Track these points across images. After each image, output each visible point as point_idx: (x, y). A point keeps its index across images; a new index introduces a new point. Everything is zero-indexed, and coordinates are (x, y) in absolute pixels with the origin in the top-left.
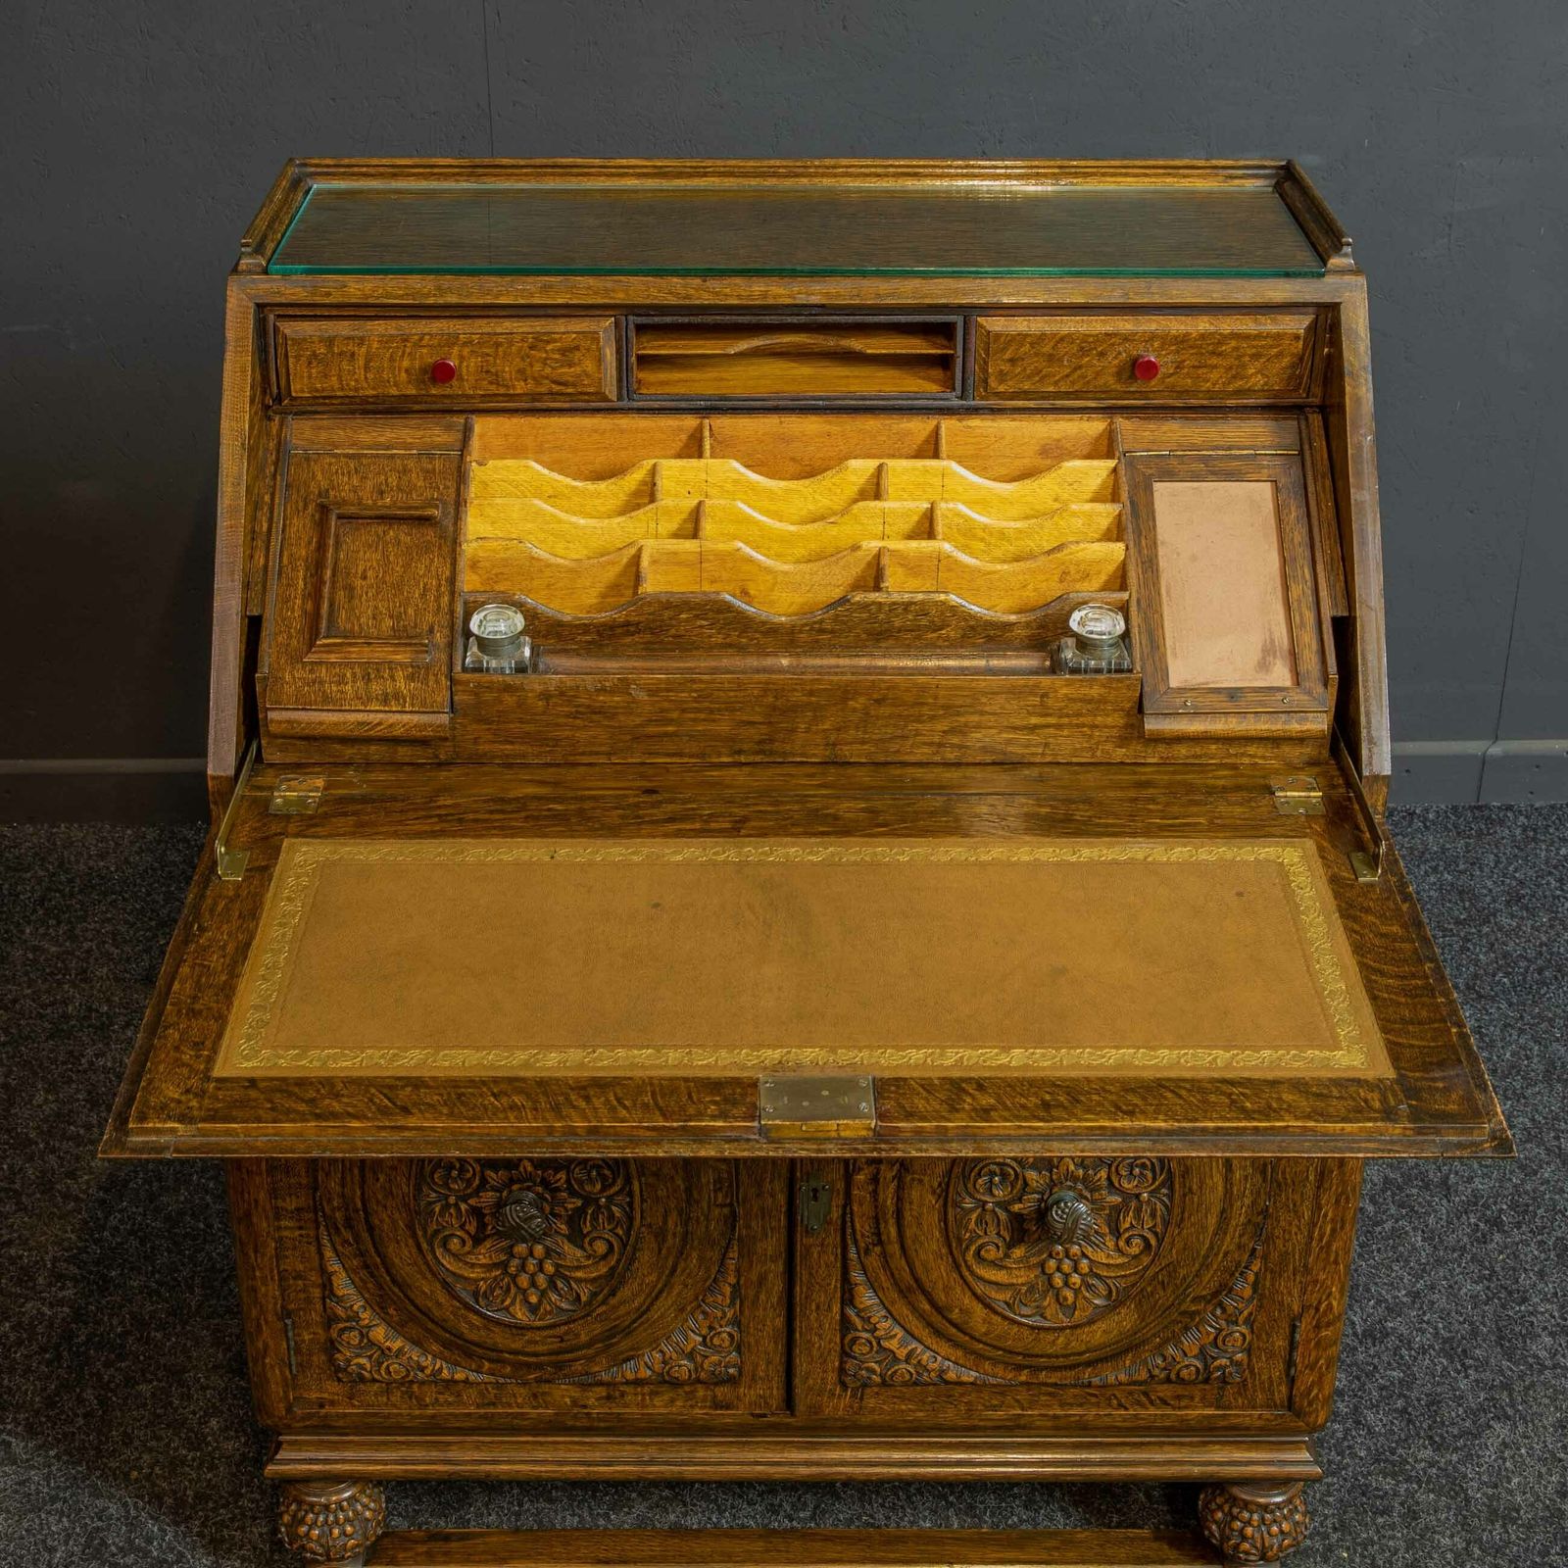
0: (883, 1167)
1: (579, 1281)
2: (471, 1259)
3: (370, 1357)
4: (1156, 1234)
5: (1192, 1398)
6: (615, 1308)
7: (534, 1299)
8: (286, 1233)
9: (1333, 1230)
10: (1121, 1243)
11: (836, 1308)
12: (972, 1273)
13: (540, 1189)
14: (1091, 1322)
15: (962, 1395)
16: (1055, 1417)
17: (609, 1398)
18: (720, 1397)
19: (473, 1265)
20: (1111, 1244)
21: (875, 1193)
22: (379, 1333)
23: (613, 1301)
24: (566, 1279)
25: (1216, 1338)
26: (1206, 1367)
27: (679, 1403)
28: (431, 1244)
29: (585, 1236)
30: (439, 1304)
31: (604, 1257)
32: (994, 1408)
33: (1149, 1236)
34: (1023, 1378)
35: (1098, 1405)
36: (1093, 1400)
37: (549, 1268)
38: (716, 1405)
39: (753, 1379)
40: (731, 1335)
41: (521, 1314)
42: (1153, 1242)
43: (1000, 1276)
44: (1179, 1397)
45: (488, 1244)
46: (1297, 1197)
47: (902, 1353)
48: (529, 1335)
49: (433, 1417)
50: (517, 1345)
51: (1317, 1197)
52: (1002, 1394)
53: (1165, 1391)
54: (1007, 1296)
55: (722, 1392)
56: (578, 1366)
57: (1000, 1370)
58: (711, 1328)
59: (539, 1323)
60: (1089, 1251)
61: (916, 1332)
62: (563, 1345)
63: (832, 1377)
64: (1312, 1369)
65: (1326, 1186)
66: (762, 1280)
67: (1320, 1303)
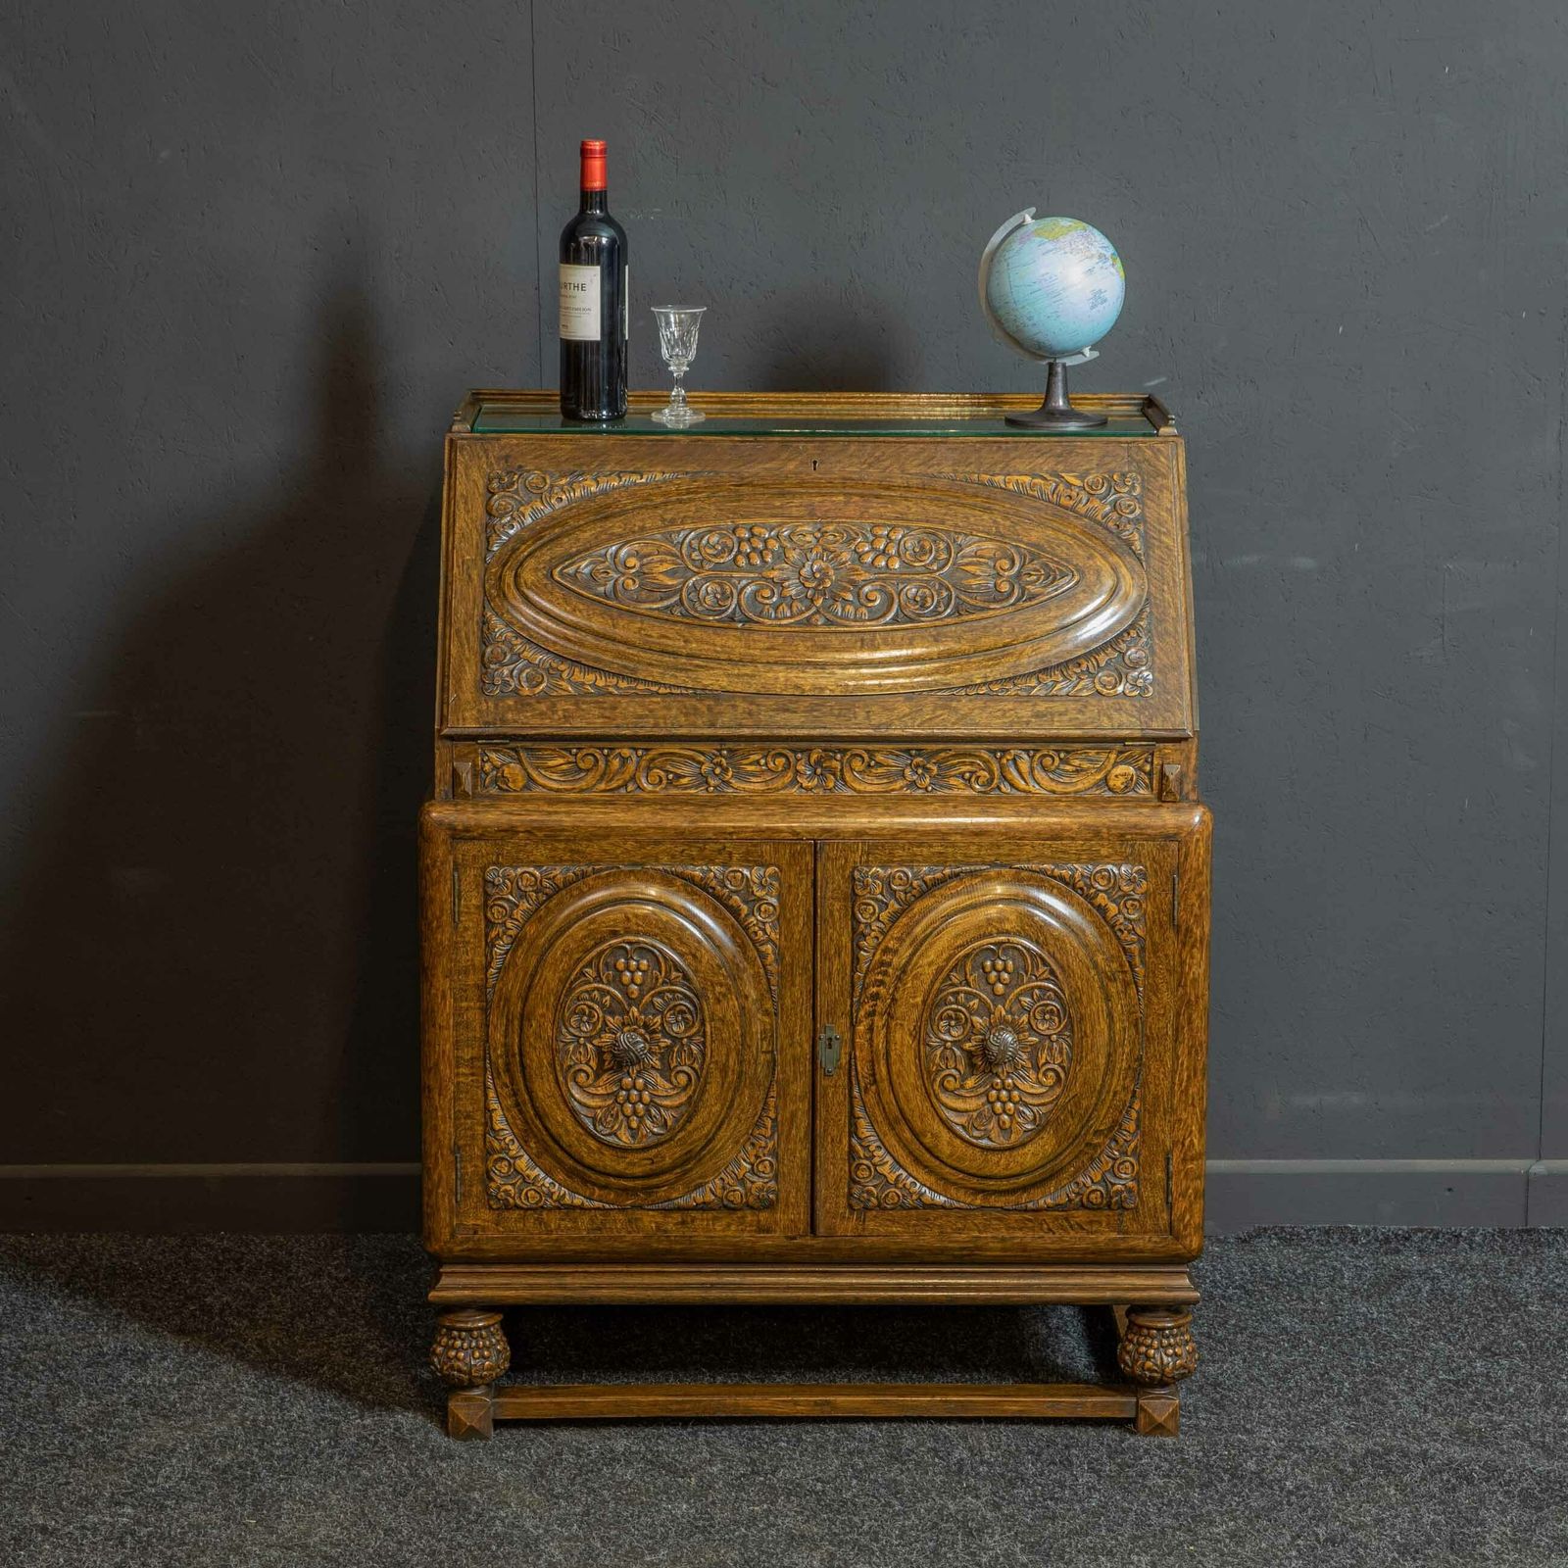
0: (876, 1018)
1: (667, 1108)
2: (592, 1090)
3: (513, 1185)
4: (1063, 1068)
5: (1100, 1223)
6: (690, 1133)
7: (634, 1125)
8: (462, 1079)
9: (1189, 1077)
10: (1040, 1076)
11: (845, 1141)
12: (938, 1100)
13: (642, 1031)
14: (1023, 1145)
15: (936, 1219)
16: (1003, 1240)
17: (683, 1223)
18: (763, 1222)
19: (594, 1095)
20: (1033, 1077)
21: (871, 1040)
22: (523, 1162)
23: (690, 1128)
24: (658, 1106)
25: (1113, 1167)
26: (1108, 1191)
27: (733, 1228)
28: (565, 1078)
29: (671, 1070)
30: (567, 1130)
31: (685, 1089)
32: (959, 1231)
33: (1059, 1070)
34: (978, 1202)
35: (1032, 1229)
36: (1030, 1224)
37: (646, 1096)
38: (760, 1230)
39: (787, 1205)
40: (771, 1164)
41: (625, 1138)
42: (1062, 1075)
43: (959, 1104)
44: (1091, 1222)
45: (605, 1077)
46: (1161, 1048)
47: (892, 1178)
48: (630, 1158)
49: (557, 1240)
50: (621, 1167)
51: (1175, 1049)
52: (965, 1218)
53: (1081, 1216)
54: (963, 1120)
55: (763, 1216)
56: (662, 1193)
57: (961, 1195)
58: (757, 1157)
59: (637, 1146)
60: (1019, 1083)
61: (901, 1161)
62: (654, 1167)
63: (843, 1201)
64: (1184, 1197)
65: (1180, 1039)
66: (793, 1115)
67: (1184, 1139)
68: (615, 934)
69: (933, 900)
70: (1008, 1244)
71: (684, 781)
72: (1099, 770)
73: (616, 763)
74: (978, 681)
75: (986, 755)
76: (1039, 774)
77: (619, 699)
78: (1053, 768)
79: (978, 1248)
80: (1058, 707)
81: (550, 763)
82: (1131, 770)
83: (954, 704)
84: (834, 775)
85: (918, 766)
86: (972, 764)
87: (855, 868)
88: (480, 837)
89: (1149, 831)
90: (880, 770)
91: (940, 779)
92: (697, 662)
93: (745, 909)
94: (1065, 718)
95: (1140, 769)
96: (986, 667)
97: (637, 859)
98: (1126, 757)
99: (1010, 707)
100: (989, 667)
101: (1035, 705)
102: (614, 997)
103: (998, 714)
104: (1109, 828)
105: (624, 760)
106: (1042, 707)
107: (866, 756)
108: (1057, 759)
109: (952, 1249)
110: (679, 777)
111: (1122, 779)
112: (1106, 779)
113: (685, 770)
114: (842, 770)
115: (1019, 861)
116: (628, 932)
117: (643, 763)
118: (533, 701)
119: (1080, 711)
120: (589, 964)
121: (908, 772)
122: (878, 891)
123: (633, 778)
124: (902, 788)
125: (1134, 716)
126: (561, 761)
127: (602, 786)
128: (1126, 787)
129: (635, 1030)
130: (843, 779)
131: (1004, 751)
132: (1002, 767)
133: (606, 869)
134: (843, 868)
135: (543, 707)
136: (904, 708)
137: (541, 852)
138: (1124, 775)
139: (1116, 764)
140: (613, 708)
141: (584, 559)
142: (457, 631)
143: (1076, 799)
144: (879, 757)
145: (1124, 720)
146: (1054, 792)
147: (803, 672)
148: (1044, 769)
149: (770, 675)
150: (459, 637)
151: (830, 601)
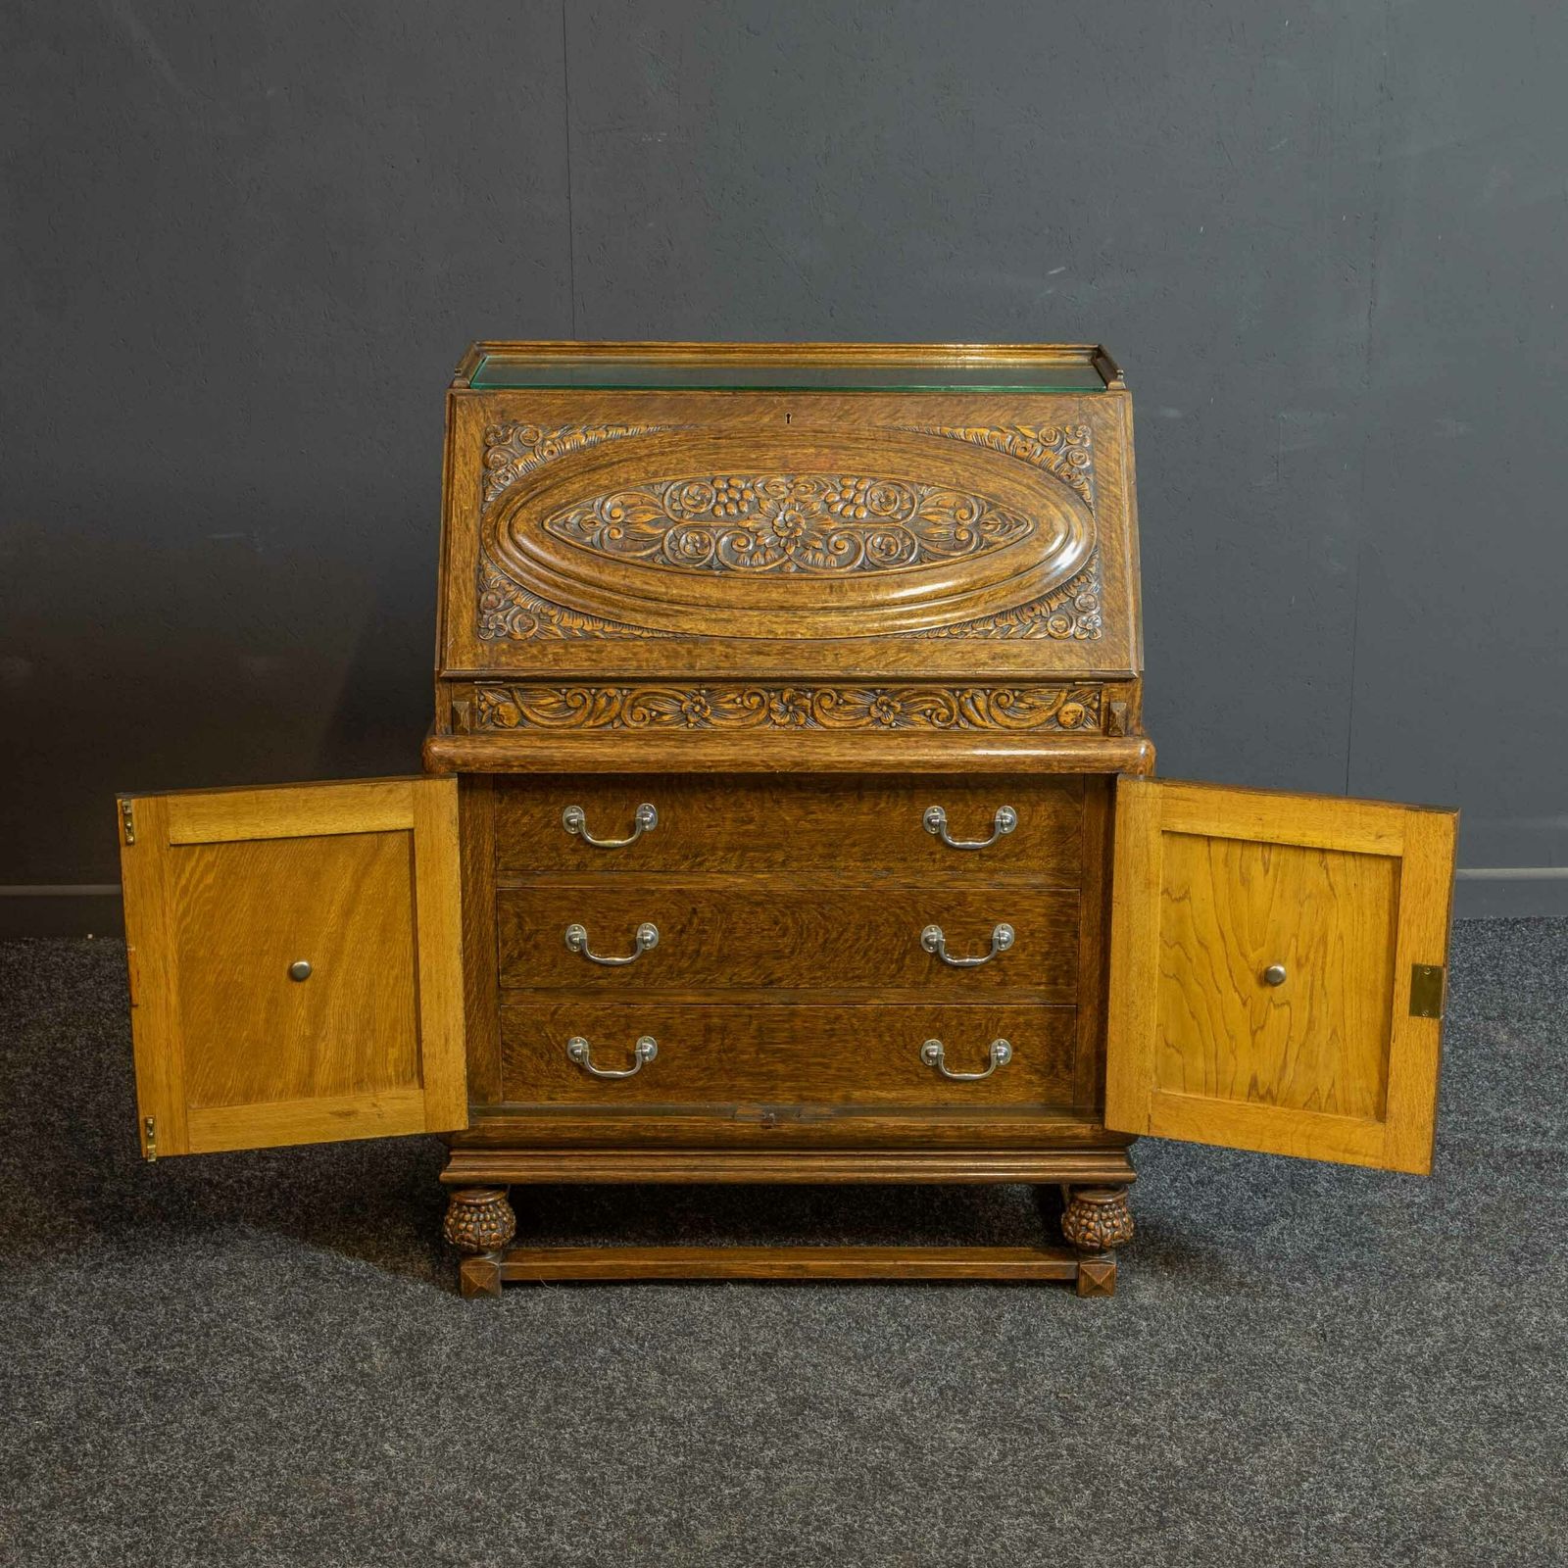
70: (963, 1132)
71: (666, 718)
72: (1051, 707)
73: (603, 702)
74: (939, 625)
75: (946, 694)
76: (995, 712)
77: (606, 642)
78: (1008, 705)
79: (935, 1136)
80: (1013, 649)
81: (542, 702)
82: (1079, 707)
83: (917, 646)
84: (805, 712)
85: (882, 704)
86: (933, 702)
89: (1097, 765)
90: (848, 708)
91: (903, 716)
92: (676, 607)
94: (1020, 660)
95: (1088, 706)
96: (947, 611)
98: (1076, 696)
99: (969, 649)
100: (950, 611)
101: (992, 647)
103: (958, 656)
104: (1059, 762)
105: (610, 699)
106: (998, 649)
107: (834, 694)
108: (1011, 697)
109: (914, 1137)
110: (661, 714)
111: (1072, 716)
112: (1057, 715)
113: (667, 708)
114: (812, 708)
117: (628, 702)
118: (525, 644)
121: (874, 709)
123: (619, 716)
124: (868, 724)
125: (1084, 659)
126: (552, 700)
127: (591, 723)
128: (1076, 722)
130: (813, 715)
131: (963, 690)
132: (960, 705)
135: (534, 650)
136: (870, 650)
138: (1074, 712)
139: (1066, 702)
140: (599, 651)
141: (572, 510)
142: (456, 578)
143: (1029, 734)
144: (847, 696)
145: (1074, 661)
146: (1008, 727)
147: (777, 616)
148: (999, 706)
149: (745, 620)
150: (457, 584)
151: (802, 550)
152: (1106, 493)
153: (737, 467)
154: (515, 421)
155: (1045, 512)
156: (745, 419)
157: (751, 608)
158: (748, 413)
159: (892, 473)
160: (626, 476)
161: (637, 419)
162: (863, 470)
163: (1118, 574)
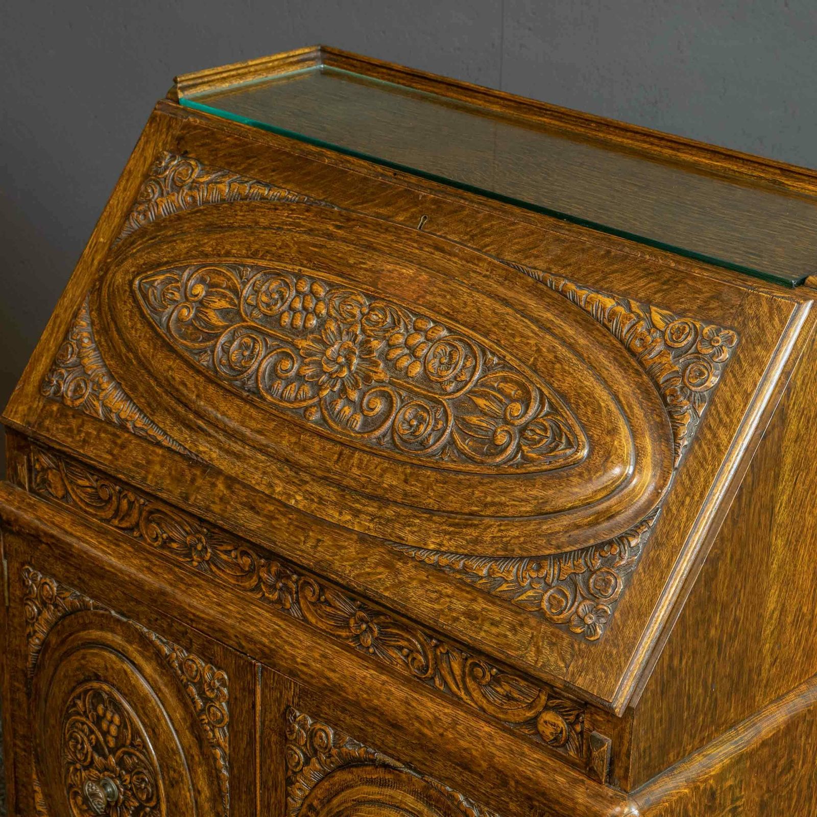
68: (98, 678)
69: (350, 776)
71: (174, 545)
72: (530, 707)
73: (125, 502)
74: (432, 546)
76: (470, 684)
77: (132, 438)
78: (484, 682)
80: (494, 612)
81: (80, 482)
82: (561, 724)
83: (399, 564)
84: (291, 594)
85: (362, 620)
86: (408, 640)
87: (288, 706)
88: (18, 534)
89: (557, 808)
90: (328, 609)
91: (382, 641)
92: (200, 423)
93: (200, 703)
94: (494, 630)
95: (571, 725)
96: (446, 533)
97: (124, 609)
98: (558, 705)
99: (449, 591)
100: (449, 533)
101: (474, 600)
102: (97, 738)
103: (434, 596)
104: (517, 782)
105: (131, 504)
106: (480, 605)
107: (316, 587)
108: (488, 673)
110: (171, 540)
111: (551, 729)
112: (535, 721)
113: (175, 535)
114: (297, 593)
115: (431, 775)
116: (106, 681)
117: (144, 514)
118: (70, 413)
119: (513, 629)
120: (79, 697)
121: (352, 622)
122: (302, 743)
123: (137, 525)
124: (347, 638)
125: (563, 660)
126: (87, 484)
127: (116, 522)
128: (556, 739)
129: (112, 778)
130: (298, 602)
131: (438, 642)
132: (436, 657)
133: (102, 609)
134: (278, 701)
135: (74, 423)
136: (352, 549)
137: (59, 569)
138: (554, 725)
139: (546, 708)
140: (123, 447)
141: (163, 273)
142: (57, 316)
143: (505, 729)
144: (329, 595)
145: (552, 659)
146: (484, 711)
147: (280, 470)
148: (475, 678)
149: (252, 462)
150: (55, 323)
151: (336, 396)
152: (709, 436)
153: (329, 270)
154: (186, 152)
155: (608, 439)
156: (381, 211)
157: (260, 451)
158: (388, 204)
159: (473, 328)
160: (228, 247)
161: (287, 181)
162: (446, 315)
163: (664, 559)
